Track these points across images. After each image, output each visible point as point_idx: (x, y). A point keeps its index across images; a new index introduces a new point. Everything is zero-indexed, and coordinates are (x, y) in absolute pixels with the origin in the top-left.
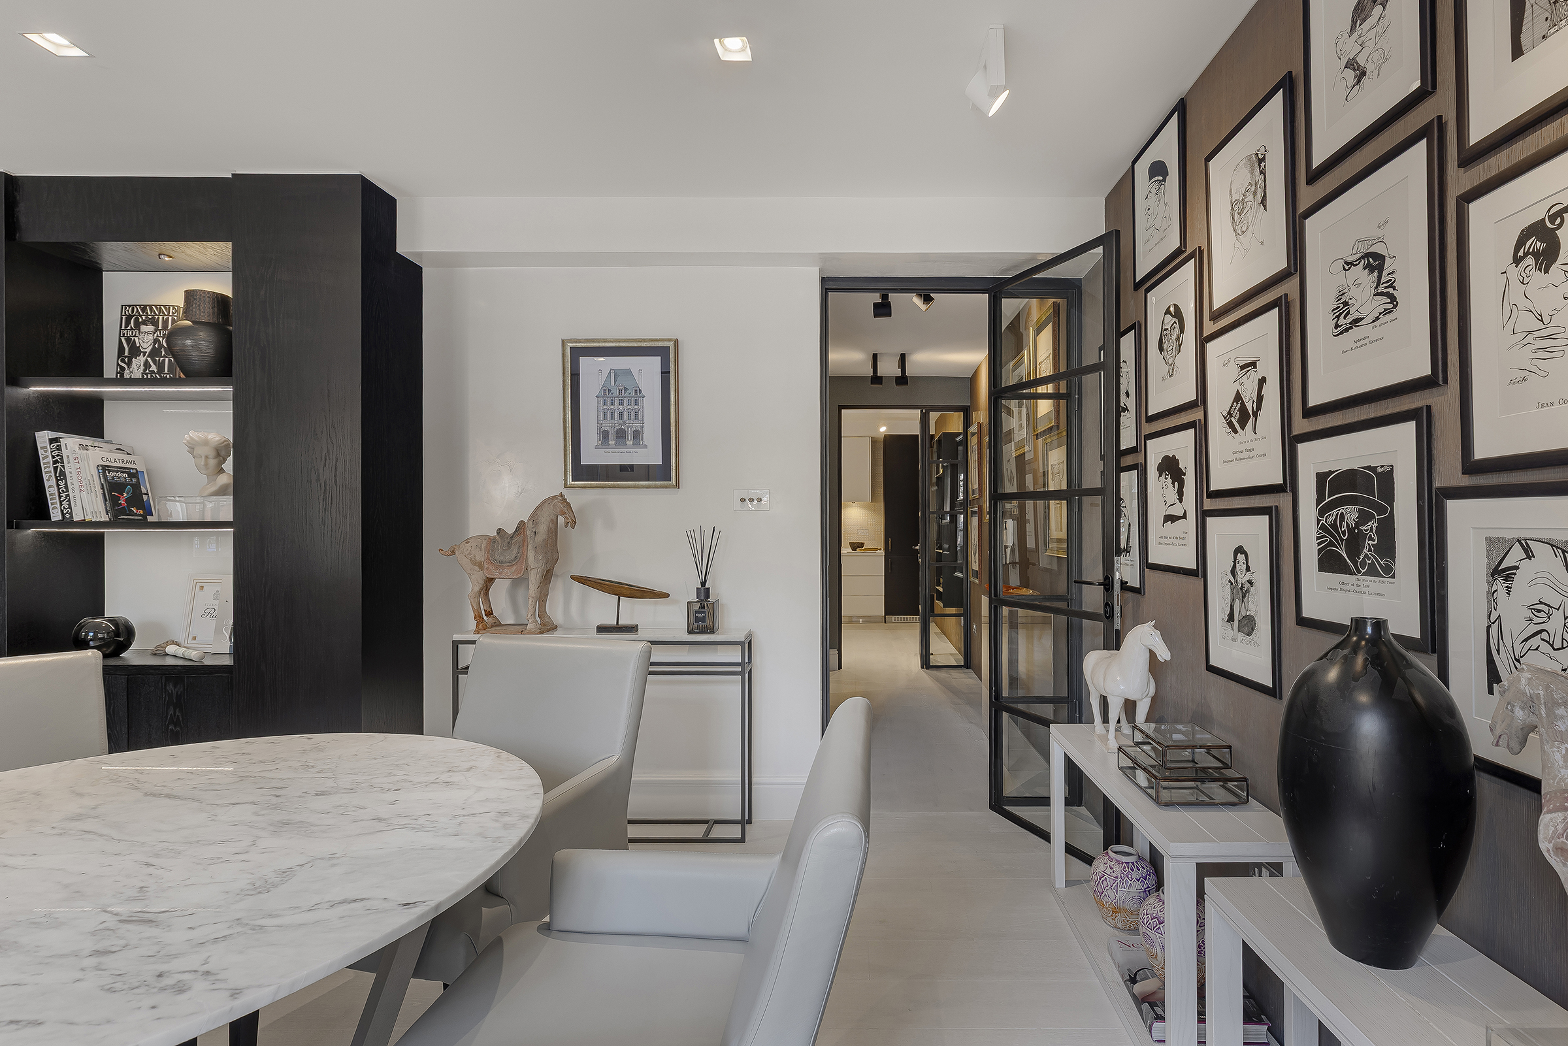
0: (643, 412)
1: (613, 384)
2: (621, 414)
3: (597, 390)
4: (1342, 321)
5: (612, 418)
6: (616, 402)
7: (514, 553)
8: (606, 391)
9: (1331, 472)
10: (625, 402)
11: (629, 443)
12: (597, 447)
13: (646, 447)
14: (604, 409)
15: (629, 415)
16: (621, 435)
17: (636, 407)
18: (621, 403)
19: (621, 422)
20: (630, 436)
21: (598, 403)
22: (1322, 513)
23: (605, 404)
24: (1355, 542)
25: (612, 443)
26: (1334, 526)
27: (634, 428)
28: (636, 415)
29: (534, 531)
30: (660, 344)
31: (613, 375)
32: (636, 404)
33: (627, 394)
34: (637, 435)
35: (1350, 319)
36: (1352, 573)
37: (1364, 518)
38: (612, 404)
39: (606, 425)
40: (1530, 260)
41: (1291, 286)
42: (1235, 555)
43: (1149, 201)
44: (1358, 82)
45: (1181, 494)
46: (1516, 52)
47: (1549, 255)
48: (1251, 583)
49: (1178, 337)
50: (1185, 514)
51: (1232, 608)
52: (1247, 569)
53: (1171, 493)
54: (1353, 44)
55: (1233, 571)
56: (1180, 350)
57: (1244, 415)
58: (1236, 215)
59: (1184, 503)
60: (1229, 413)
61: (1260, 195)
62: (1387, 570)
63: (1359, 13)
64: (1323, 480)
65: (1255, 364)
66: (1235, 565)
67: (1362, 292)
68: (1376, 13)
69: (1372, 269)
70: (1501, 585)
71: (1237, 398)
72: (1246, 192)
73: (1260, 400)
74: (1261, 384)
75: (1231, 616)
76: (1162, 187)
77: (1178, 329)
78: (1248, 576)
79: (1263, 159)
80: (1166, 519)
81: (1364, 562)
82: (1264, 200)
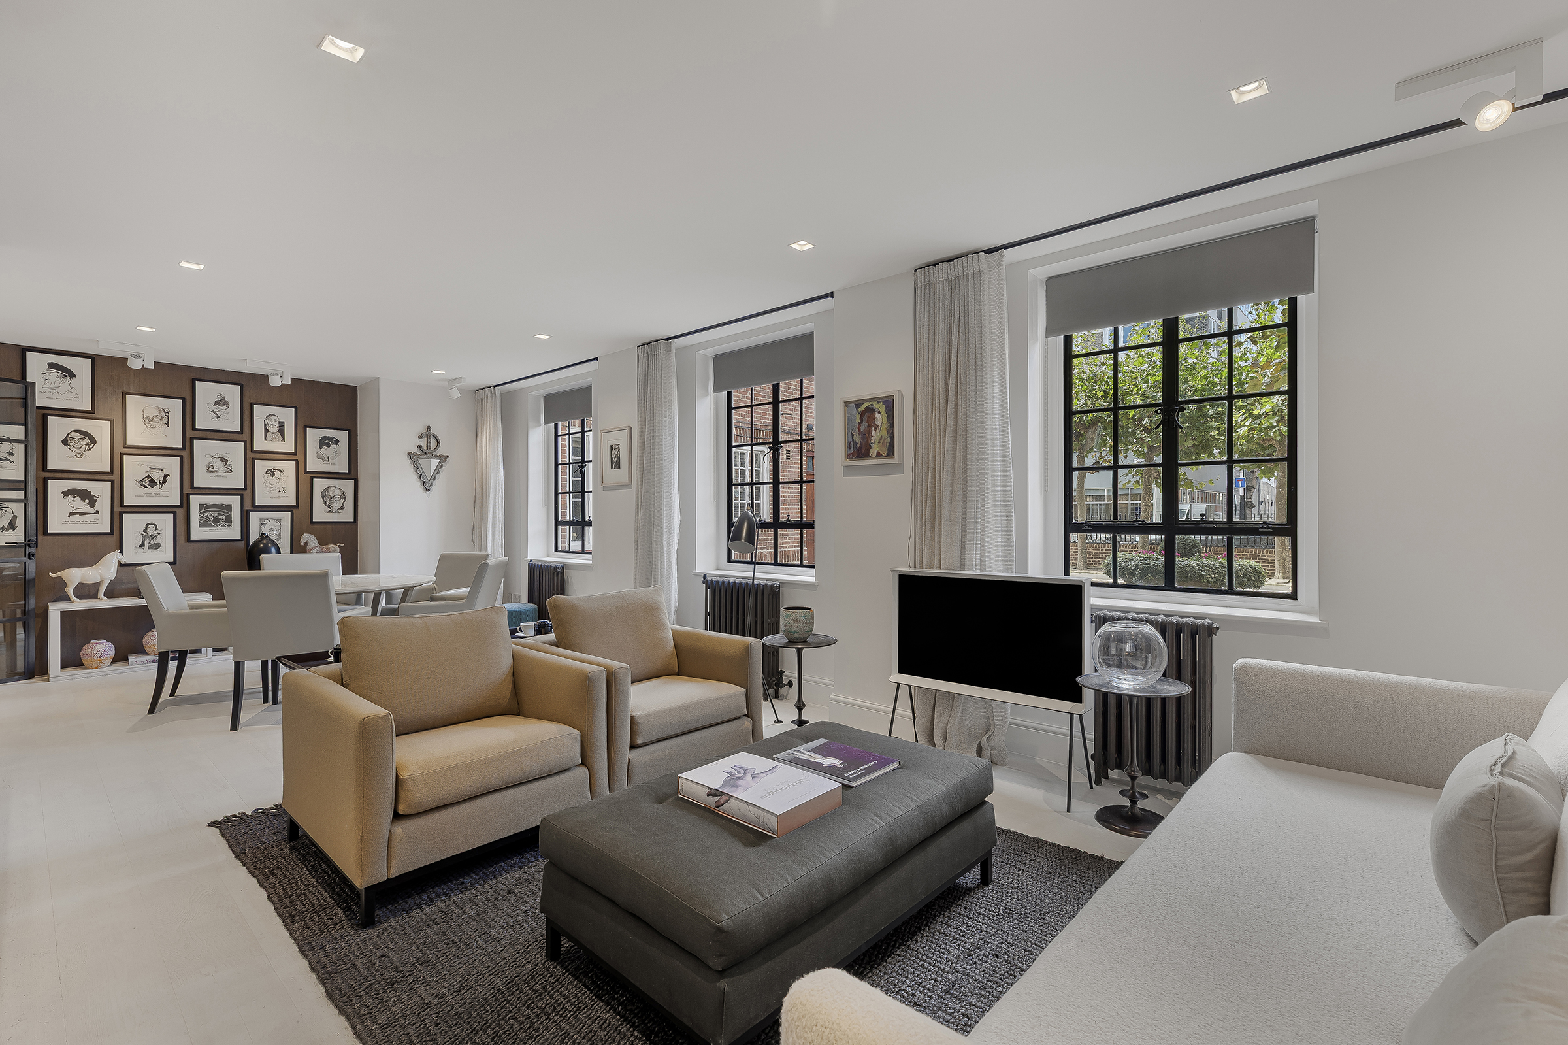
4: (209, 468)
9: (205, 504)
22: (201, 513)
24: (216, 520)
26: (208, 516)
35: (213, 469)
36: (215, 527)
40: (269, 474)
41: (185, 455)
42: (147, 525)
43: (47, 376)
44: (218, 417)
45: (92, 505)
46: (265, 440)
47: (273, 475)
48: (159, 534)
49: (87, 444)
50: (97, 512)
51: (143, 543)
52: (156, 529)
53: (79, 504)
54: (215, 408)
55: (145, 531)
56: (90, 449)
57: (153, 483)
58: (147, 421)
59: (96, 508)
60: (142, 481)
61: (165, 421)
62: (229, 526)
63: (217, 403)
64: (201, 506)
65: (162, 470)
66: (146, 528)
67: (219, 465)
68: (225, 407)
69: (223, 461)
70: (263, 526)
71: (148, 477)
72: (155, 416)
73: (165, 481)
74: (166, 476)
75: (143, 545)
76: (68, 379)
77: (87, 441)
78: (157, 531)
79: (168, 413)
80: (71, 514)
81: (219, 525)
82: (167, 424)
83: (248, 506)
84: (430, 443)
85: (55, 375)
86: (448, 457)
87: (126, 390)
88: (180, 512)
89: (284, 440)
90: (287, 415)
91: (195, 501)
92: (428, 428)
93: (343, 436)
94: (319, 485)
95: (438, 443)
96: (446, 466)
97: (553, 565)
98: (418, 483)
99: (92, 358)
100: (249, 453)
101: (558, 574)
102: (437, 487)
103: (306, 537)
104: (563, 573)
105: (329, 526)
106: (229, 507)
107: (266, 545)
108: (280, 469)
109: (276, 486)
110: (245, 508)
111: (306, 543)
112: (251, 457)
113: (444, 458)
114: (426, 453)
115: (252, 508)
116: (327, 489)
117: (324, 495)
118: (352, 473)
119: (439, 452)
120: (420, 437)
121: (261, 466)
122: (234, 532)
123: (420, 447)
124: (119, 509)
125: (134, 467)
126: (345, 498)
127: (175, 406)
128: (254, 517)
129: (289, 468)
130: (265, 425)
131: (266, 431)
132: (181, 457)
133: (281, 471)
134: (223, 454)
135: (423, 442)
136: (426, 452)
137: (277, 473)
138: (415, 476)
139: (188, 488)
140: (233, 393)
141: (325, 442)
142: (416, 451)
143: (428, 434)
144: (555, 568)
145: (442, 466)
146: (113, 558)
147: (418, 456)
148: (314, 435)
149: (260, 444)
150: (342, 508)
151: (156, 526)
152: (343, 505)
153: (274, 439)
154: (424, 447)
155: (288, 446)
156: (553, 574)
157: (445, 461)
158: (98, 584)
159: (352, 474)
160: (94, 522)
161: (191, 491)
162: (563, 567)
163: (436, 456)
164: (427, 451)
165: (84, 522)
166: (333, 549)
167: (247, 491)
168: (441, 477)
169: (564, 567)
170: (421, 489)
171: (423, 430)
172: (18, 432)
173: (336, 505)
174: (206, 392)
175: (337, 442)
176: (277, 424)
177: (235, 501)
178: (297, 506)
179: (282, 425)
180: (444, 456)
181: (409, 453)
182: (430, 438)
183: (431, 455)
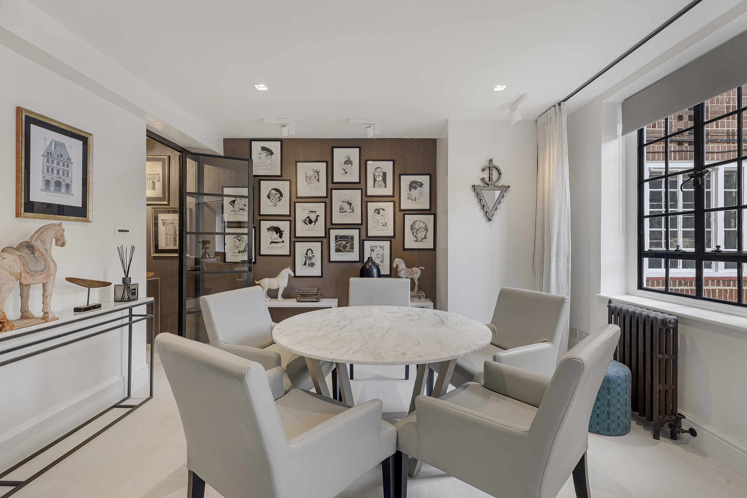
0: (72, 172)
1: (53, 150)
2: (58, 171)
3: (43, 151)
4: (341, 210)
5: (52, 172)
6: (55, 162)
7: (43, 264)
8: (49, 154)
9: (339, 235)
10: (61, 164)
11: (63, 191)
12: (42, 190)
13: (73, 195)
14: (47, 165)
15: (63, 172)
16: (58, 184)
17: (68, 169)
18: (58, 164)
19: (58, 176)
20: (63, 187)
21: (43, 160)
22: (336, 242)
23: (48, 162)
24: (345, 247)
25: (52, 189)
26: (340, 244)
27: (66, 182)
28: (68, 173)
29: (45, 248)
30: (83, 134)
31: (53, 144)
32: (68, 167)
33: (62, 159)
34: (68, 186)
35: (343, 211)
36: (344, 252)
37: (347, 243)
38: (53, 163)
39: (48, 177)
40: (376, 213)
41: (327, 200)
42: (308, 250)
43: (261, 156)
44: (346, 173)
45: (281, 237)
46: (374, 187)
47: (379, 213)
48: (313, 256)
49: (279, 197)
50: (283, 242)
51: (305, 262)
52: (312, 253)
53: (275, 236)
54: (344, 167)
55: (306, 254)
56: (280, 201)
57: (310, 222)
58: (308, 179)
59: (283, 239)
60: (305, 220)
61: (317, 179)
62: (352, 251)
63: (346, 163)
64: (336, 237)
65: (315, 212)
66: (307, 253)
67: (346, 207)
68: (350, 165)
69: (349, 205)
70: (372, 252)
71: (308, 217)
72: (312, 176)
73: (317, 220)
74: (317, 216)
75: (305, 264)
76: (270, 156)
77: (279, 195)
78: (312, 255)
79: (319, 172)
80: (272, 242)
81: (347, 251)
82: (318, 180)
83: (363, 237)
84: (492, 174)
85: (264, 153)
86: (509, 187)
87: (297, 160)
88: (325, 241)
89: (386, 186)
90: (388, 166)
91: (334, 233)
92: (491, 160)
93: (425, 180)
94: (409, 219)
95: (500, 174)
96: (508, 196)
97: (660, 316)
98: (481, 214)
99: (281, 140)
100: (364, 196)
101: (668, 330)
102: (499, 216)
103: (398, 261)
104: (675, 330)
105: (416, 252)
106: (352, 238)
107: (370, 267)
108: (384, 208)
109: (381, 221)
110: (362, 238)
111: (397, 266)
112: (366, 199)
113: (505, 189)
114: (488, 185)
115: (366, 239)
116: (414, 222)
117: (412, 228)
118: (432, 209)
119: (501, 183)
120: (483, 170)
121: (372, 206)
122: (354, 256)
123: (483, 180)
124: (294, 239)
125: (302, 211)
126: (427, 230)
127: (322, 166)
128: (368, 244)
129: (389, 207)
130: (374, 176)
131: (375, 180)
132: (325, 203)
133: (383, 210)
134: (348, 199)
135: (486, 175)
136: (487, 183)
137: (381, 211)
138: (478, 207)
139: (330, 225)
140: (354, 153)
141: (413, 185)
142: (479, 183)
143: (491, 167)
144: (664, 322)
145: (503, 196)
146: (287, 272)
147: (481, 188)
148: (406, 180)
149: (371, 191)
150: (425, 237)
151: (312, 251)
152: (426, 235)
153: (380, 186)
154: (487, 179)
155: (388, 191)
156: (660, 330)
157: (506, 191)
158: (278, 290)
159: (432, 211)
160: (282, 248)
161: (331, 227)
162: (676, 322)
163: (498, 187)
164: (489, 183)
165: (277, 248)
166: (416, 271)
167: (362, 226)
168: (502, 207)
169: (679, 320)
170: (483, 219)
171: (485, 163)
172: (244, 191)
173: (421, 235)
174: (340, 154)
175: (421, 185)
176: (381, 174)
177: (355, 233)
178: (394, 237)
179: (385, 174)
180: (505, 187)
181: (474, 186)
182: (492, 170)
183: (493, 186)
